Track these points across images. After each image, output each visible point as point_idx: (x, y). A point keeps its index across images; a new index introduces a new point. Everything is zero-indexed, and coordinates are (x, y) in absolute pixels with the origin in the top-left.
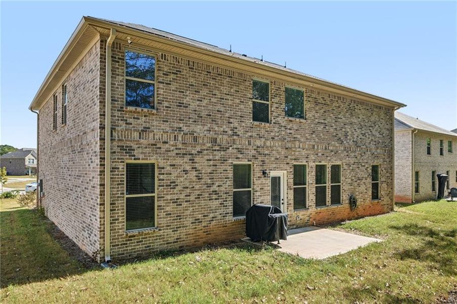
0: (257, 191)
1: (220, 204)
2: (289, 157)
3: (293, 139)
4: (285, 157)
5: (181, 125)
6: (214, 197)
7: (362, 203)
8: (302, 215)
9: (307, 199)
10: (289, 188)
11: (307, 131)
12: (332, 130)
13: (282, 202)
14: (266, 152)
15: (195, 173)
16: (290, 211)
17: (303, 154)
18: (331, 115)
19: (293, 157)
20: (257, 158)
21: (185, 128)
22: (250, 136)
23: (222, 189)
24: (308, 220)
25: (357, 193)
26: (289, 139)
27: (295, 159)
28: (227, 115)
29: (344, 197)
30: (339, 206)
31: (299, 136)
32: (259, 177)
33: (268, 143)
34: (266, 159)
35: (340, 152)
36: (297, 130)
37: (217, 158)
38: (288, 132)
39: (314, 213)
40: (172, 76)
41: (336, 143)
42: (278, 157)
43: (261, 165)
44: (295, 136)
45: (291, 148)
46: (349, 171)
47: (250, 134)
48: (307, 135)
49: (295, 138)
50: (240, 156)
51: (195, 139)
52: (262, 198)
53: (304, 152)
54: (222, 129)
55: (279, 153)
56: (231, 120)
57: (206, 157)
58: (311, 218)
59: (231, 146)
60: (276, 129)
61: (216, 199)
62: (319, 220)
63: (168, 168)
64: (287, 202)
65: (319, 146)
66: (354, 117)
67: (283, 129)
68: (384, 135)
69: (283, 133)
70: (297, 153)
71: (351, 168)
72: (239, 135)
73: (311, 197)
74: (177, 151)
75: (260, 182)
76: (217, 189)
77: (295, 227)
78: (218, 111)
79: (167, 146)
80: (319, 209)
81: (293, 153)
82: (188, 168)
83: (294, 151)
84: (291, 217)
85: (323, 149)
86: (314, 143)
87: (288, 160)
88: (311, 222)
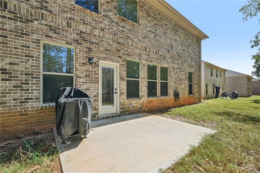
0: (80, 77)
1: (14, 87)
2: (121, 51)
3: (126, 37)
4: (117, 50)
7: (183, 96)
8: (135, 103)
9: (140, 90)
10: (122, 79)
11: (139, 34)
13: (115, 91)
14: (94, 40)
16: (122, 99)
17: (136, 52)
18: (161, 29)
19: (126, 52)
20: (81, 44)
22: (70, 18)
24: (140, 108)
25: (179, 89)
26: (121, 36)
27: (127, 55)
29: (171, 91)
30: (167, 97)
31: (132, 36)
32: (83, 63)
33: (96, 33)
34: (93, 47)
35: (167, 58)
36: (129, 30)
38: (120, 29)
39: (146, 102)
41: (165, 51)
42: (109, 48)
43: (86, 52)
44: (127, 35)
45: (123, 44)
46: (174, 73)
47: (69, 15)
48: (140, 37)
49: (128, 36)
50: (51, 34)
52: (88, 85)
53: (137, 51)
55: (109, 45)
58: (143, 106)
59: (37, 20)
60: (106, 22)
62: (150, 108)
64: (120, 91)
65: (151, 50)
66: (177, 36)
67: (114, 24)
68: (196, 54)
69: (115, 28)
70: (130, 50)
71: (175, 71)
72: (51, 12)
73: (143, 89)
75: (85, 68)
76: (8, 67)
77: (127, 113)
80: (150, 99)
81: (126, 49)
83: (127, 47)
84: (123, 105)
85: (154, 52)
86: (146, 46)
87: (120, 54)
88: (144, 109)
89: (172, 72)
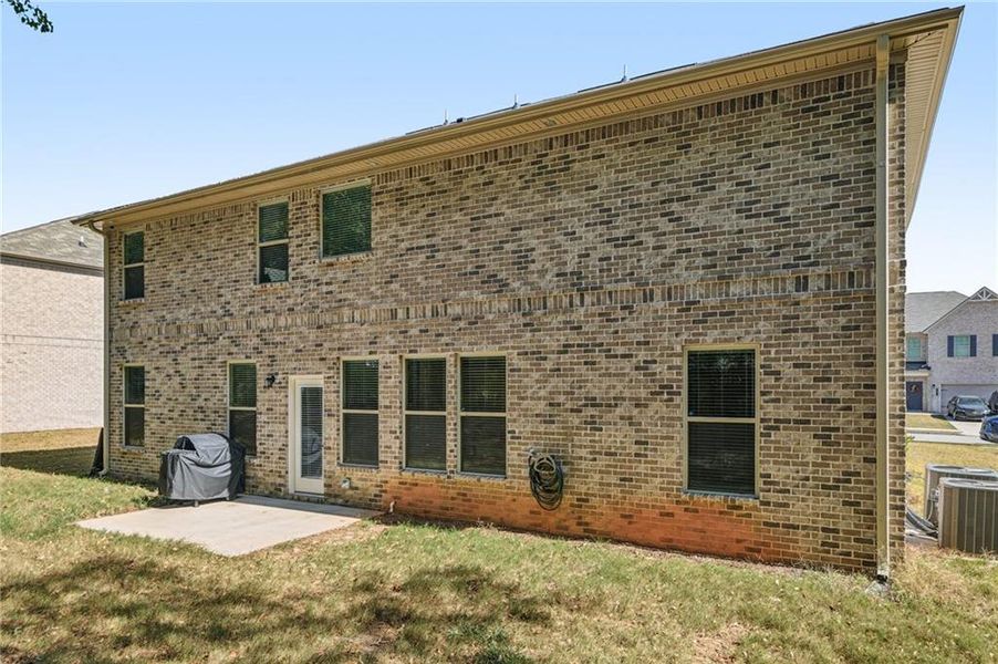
0: (261, 413)
2: (325, 345)
3: (337, 305)
4: (317, 345)
5: (164, 313)
6: (200, 416)
8: (363, 479)
11: (373, 279)
12: (457, 258)
14: (278, 339)
15: (178, 379)
17: (364, 333)
18: (457, 216)
19: (336, 345)
20: (262, 352)
21: (168, 317)
22: (251, 313)
23: (210, 404)
24: (376, 496)
25: (583, 452)
26: (327, 306)
27: (339, 349)
28: (216, 284)
29: (515, 457)
32: (264, 388)
33: (282, 322)
34: (277, 352)
35: (491, 317)
36: (344, 282)
37: (203, 356)
38: (324, 291)
39: (394, 482)
40: (156, 248)
41: (476, 292)
42: (301, 346)
43: (268, 365)
44: (340, 296)
45: (328, 326)
46: (536, 375)
47: (249, 309)
48: (373, 288)
49: (340, 301)
50: (234, 350)
51: (179, 328)
53: (364, 332)
54: (209, 309)
55: (303, 338)
56: (222, 291)
57: (191, 355)
58: (385, 491)
59: (222, 334)
60: (298, 291)
61: (202, 420)
62: (410, 504)
63: (153, 372)
65: (412, 312)
66: (564, 194)
67: (312, 286)
69: (313, 295)
70: (346, 335)
71: (548, 365)
72: (232, 315)
74: (161, 349)
75: (266, 396)
77: (340, 501)
78: (205, 281)
79: (152, 343)
81: (335, 335)
82: (172, 372)
83: (339, 331)
84: (330, 477)
85: (424, 316)
86: (394, 306)
87: (323, 352)
88: (385, 502)
89: (527, 370)
